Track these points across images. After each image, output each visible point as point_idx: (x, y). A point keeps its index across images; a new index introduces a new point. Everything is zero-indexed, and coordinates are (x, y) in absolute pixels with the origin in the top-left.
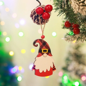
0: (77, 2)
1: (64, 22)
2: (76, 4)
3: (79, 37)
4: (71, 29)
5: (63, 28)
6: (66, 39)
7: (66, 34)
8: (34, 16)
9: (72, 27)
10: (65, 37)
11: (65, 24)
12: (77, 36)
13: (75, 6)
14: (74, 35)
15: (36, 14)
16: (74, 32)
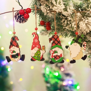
0: (45, 7)
1: (40, 21)
2: (44, 9)
3: (50, 32)
4: (44, 26)
5: (39, 26)
6: (41, 34)
7: (41, 30)
8: (18, 16)
9: (45, 25)
10: (41, 32)
11: (41, 22)
12: (49, 31)
13: (43, 10)
14: (47, 31)
15: (19, 15)
16: (47, 29)
